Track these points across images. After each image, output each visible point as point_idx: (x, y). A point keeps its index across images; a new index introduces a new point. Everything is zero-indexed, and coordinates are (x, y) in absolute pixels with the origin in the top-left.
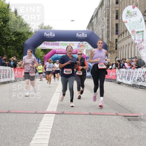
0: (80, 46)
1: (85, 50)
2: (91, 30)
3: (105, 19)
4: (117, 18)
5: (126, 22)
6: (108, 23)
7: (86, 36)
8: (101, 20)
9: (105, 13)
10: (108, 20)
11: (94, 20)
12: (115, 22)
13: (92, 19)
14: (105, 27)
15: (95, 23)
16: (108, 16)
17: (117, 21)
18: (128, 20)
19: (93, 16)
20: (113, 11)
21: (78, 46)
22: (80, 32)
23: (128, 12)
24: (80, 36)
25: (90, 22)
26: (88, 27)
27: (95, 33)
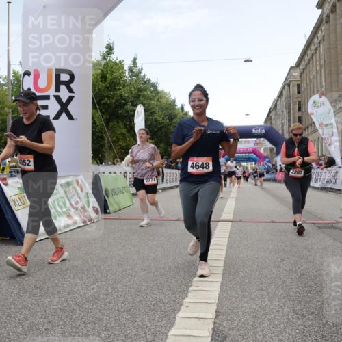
0: (257, 144)
1: (262, 149)
2: (269, 125)
3: (286, 112)
4: (299, 109)
5: (313, 114)
6: (289, 116)
7: (264, 131)
8: (280, 112)
9: (285, 105)
10: (289, 113)
11: (273, 114)
12: (297, 114)
13: (270, 112)
14: (285, 121)
15: (273, 117)
16: (289, 109)
17: (300, 114)
18: (314, 112)
19: (271, 109)
20: (294, 103)
21: (255, 144)
22: (257, 127)
23: (314, 102)
24: (256, 132)
25: (268, 115)
26: (266, 121)
27: (274, 127)
